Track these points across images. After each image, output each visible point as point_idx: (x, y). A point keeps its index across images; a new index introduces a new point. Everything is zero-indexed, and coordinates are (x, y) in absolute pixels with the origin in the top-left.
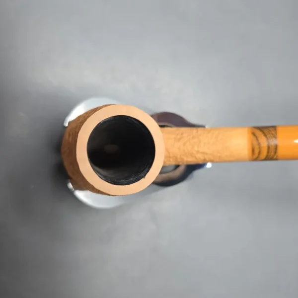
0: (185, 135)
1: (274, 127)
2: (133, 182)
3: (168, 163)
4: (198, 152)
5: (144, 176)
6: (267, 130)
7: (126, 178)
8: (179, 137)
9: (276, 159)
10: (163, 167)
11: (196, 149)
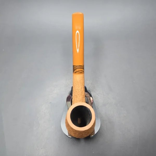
0: (75, 94)
1: (73, 66)
2: (91, 113)
3: (85, 100)
4: (81, 90)
5: (89, 109)
6: (74, 68)
7: (90, 115)
8: (76, 96)
9: (84, 65)
10: (86, 103)
11: (80, 91)
